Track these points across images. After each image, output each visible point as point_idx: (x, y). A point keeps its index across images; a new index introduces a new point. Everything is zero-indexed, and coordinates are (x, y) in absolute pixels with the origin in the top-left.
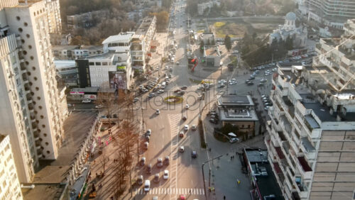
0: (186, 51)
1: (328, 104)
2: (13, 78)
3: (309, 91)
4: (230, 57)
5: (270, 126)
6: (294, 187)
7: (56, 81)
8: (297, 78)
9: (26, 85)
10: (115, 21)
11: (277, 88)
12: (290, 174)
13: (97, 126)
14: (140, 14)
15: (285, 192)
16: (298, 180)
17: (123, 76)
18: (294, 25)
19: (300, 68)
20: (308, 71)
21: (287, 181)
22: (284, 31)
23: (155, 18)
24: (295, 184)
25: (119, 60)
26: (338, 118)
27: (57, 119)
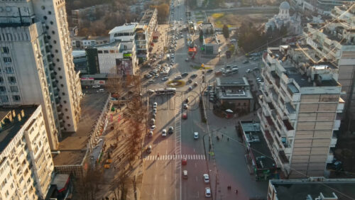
0: (186, 40)
1: (308, 74)
2: (41, 58)
3: (293, 66)
4: (228, 45)
5: (262, 100)
6: (281, 147)
7: (73, 64)
8: (283, 56)
9: (50, 65)
10: (118, 14)
11: (267, 65)
12: (278, 136)
13: (108, 105)
14: (142, 7)
15: (274, 153)
16: (284, 140)
17: (129, 63)
18: (288, 14)
19: (286, 47)
20: (293, 49)
21: (275, 143)
22: (278, 20)
23: (156, 10)
24: (281, 144)
25: (125, 48)
26: (314, 84)
27: (75, 98)
